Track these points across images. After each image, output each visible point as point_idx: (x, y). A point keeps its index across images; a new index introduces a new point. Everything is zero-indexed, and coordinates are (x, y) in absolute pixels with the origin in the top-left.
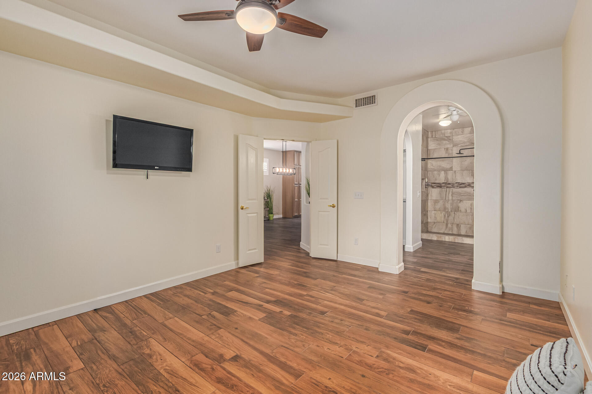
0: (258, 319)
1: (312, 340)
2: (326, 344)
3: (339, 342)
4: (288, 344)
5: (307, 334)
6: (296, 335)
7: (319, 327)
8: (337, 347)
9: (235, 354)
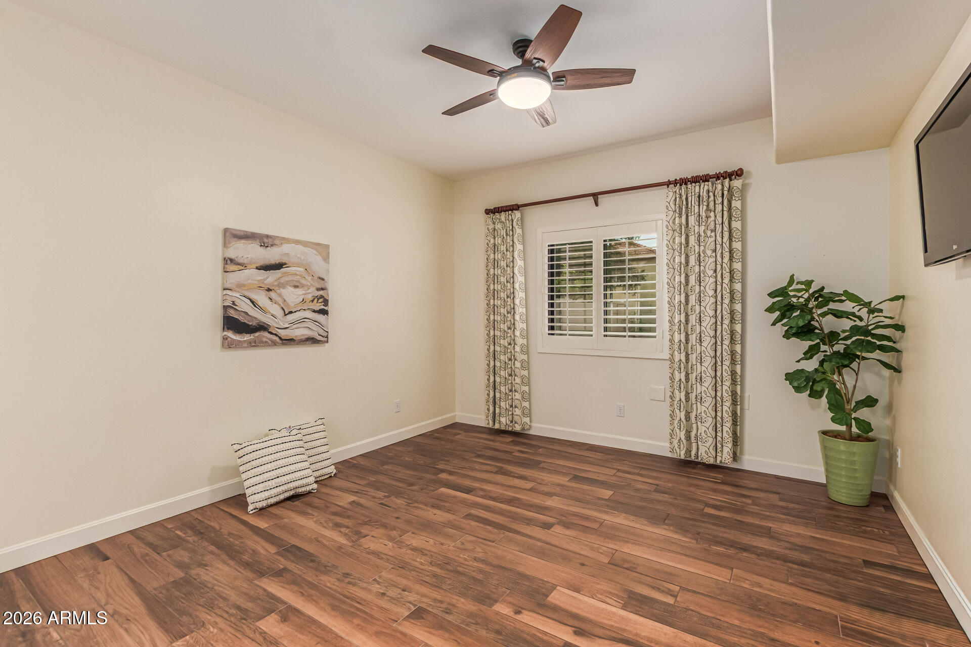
0: (558, 588)
1: (450, 552)
2: (429, 548)
3: (409, 552)
4: (485, 545)
5: (456, 562)
6: (475, 559)
7: (435, 575)
8: (414, 545)
9: (552, 529)
